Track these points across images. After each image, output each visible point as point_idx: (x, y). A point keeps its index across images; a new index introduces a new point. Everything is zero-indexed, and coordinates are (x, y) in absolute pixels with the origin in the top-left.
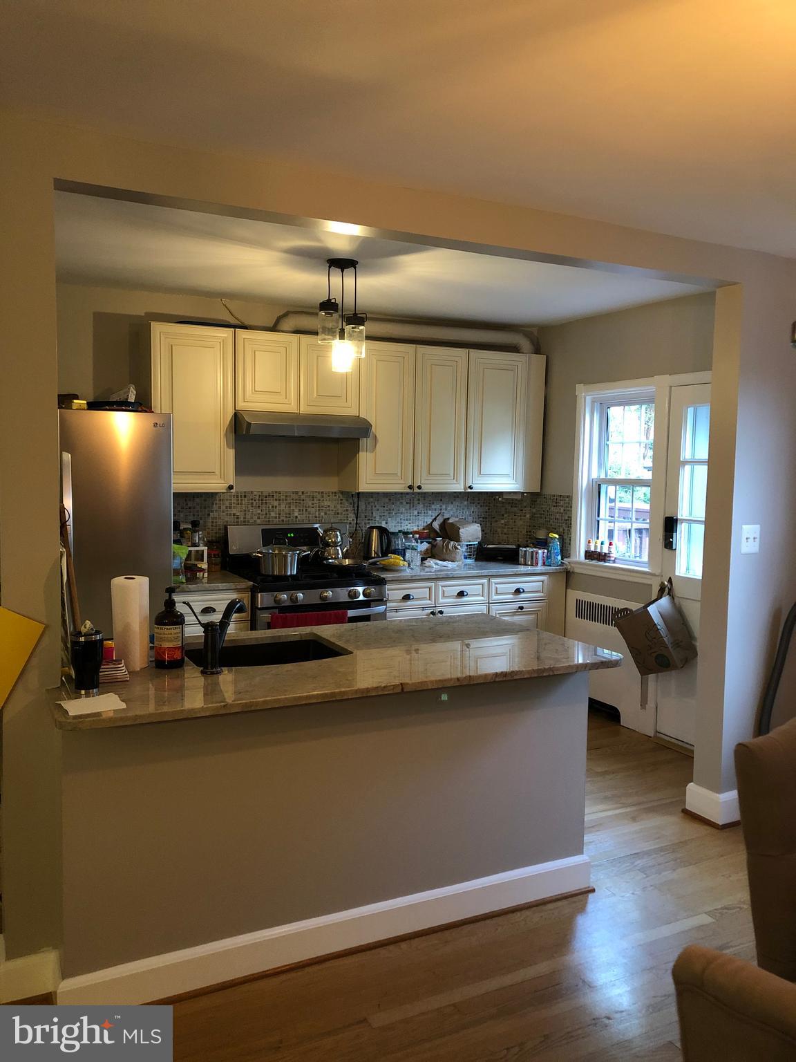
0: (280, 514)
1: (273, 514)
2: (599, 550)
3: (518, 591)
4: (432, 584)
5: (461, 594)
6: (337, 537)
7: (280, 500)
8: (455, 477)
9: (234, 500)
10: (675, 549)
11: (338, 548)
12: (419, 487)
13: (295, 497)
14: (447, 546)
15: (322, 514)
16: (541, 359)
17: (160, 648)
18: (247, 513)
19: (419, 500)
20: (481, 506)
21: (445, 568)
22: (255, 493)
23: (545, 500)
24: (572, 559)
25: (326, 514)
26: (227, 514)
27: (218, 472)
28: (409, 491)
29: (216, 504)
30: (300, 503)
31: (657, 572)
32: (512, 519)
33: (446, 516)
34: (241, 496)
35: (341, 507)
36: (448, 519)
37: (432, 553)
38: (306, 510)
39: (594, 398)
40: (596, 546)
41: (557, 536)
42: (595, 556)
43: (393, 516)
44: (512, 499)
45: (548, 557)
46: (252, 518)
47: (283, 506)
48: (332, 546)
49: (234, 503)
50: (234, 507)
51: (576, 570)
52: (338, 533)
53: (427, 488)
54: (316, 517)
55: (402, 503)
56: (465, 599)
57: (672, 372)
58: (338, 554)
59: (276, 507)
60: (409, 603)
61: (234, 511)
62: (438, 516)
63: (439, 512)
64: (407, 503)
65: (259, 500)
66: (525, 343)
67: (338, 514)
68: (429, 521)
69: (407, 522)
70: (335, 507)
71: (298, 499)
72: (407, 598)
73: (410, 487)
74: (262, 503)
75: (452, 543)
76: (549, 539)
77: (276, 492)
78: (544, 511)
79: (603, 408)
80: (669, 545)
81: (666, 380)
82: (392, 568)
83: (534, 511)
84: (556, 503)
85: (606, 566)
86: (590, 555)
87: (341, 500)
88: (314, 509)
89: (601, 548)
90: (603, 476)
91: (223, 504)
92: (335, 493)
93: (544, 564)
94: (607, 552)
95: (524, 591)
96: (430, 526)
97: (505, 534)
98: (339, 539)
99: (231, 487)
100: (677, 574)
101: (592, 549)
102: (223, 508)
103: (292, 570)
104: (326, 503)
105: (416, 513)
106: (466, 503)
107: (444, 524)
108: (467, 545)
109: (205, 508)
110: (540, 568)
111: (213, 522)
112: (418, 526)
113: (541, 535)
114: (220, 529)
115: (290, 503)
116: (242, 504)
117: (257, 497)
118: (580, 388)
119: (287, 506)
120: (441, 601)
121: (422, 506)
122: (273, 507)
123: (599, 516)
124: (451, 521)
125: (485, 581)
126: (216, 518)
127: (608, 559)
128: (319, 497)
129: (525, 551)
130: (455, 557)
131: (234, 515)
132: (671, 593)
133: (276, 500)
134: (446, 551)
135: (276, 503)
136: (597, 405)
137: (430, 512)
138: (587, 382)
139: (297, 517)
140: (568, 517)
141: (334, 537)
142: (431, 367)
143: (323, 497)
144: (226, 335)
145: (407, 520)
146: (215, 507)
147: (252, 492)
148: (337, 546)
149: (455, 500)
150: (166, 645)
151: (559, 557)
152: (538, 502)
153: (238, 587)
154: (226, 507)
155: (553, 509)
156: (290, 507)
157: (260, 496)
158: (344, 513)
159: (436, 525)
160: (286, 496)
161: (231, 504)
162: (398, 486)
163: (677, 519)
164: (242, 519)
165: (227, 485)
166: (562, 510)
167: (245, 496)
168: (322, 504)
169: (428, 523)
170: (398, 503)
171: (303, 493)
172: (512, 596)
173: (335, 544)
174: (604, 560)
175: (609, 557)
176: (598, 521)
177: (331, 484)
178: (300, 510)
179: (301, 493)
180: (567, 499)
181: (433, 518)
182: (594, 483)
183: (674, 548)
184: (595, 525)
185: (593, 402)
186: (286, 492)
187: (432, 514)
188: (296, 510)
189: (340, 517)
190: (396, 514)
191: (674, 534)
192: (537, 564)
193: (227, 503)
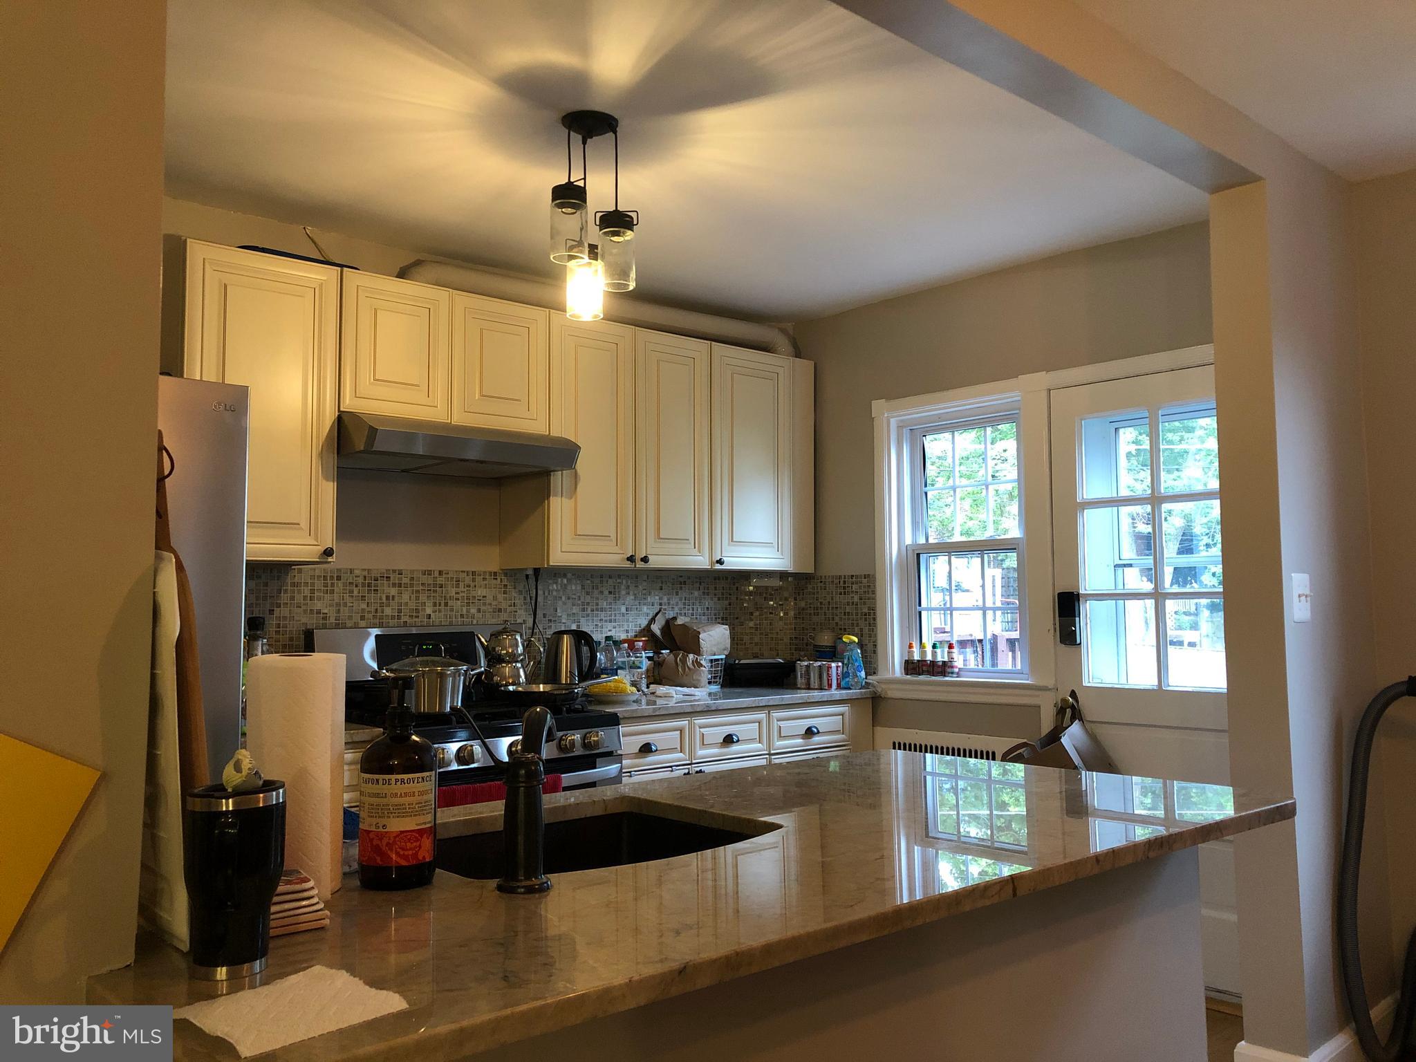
0: (400, 611)
1: (388, 611)
2: (929, 657)
3: (810, 732)
4: (683, 723)
5: (729, 740)
6: (517, 646)
7: (400, 585)
8: (697, 545)
9: (319, 584)
10: (1080, 644)
11: (519, 665)
12: (645, 560)
13: (425, 579)
14: (684, 661)
15: (473, 611)
16: (806, 366)
17: (381, 836)
18: (342, 609)
19: (628, 587)
20: (719, 600)
21: (692, 698)
22: (357, 572)
23: (822, 584)
24: (883, 675)
25: (479, 611)
26: (305, 611)
27: (304, 524)
28: (628, 565)
29: (286, 591)
30: (435, 591)
31: (1050, 683)
32: (766, 619)
33: (670, 614)
34: (332, 578)
35: (505, 599)
36: (675, 618)
37: (658, 675)
38: (446, 604)
39: (902, 421)
40: (923, 653)
41: (856, 639)
42: (925, 668)
43: (588, 615)
44: (767, 588)
45: (845, 675)
46: (350, 618)
47: (405, 597)
48: (509, 662)
49: (319, 590)
50: (319, 599)
51: (890, 694)
52: (518, 637)
53: (656, 562)
54: (462, 616)
55: (602, 592)
56: (735, 748)
57: (1050, 366)
58: (519, 676)
59: (393, 597)
60: (651, 758)
61: (318, 605)
62: (657, 614)
63: (657, 608)
64: (610, 593)
65: (363, 585)
66: (782, 342)
67: (500, 610)
68: (644, 623)
69: (610, 626)
70: (495, 598)
71: (434, 584)
72: (646, 749)
73: (631, 559)
74: (369, 591)
75: (691, 656)
76: (840, 647)
77: (394, 571)
78: (821, 603)
79: (917, 435)
80: (1068, 636)
81: (1041, 380)
82: (615, 699)
83: (803, 604)
84: (844, 588)
85: (947, 681)
86: (912, 667)
87: (505, 586)
88: (459, 602)
89: (934, 654)
90: (922, 541)
91: (299, 592)
92: (495, 574)
93: (839, 687)
94: (946, 659)
95: (818, 732)
96: (647, 631)
97: (756, 644)
98: (520, 649)
99: (328, 552)
100: (1086, 683)
101: (917, 657)
102: (299, 598)
103: (454, 699)
104: (480, 592)
105: (623, 609)
106: (696, 593)
107: (668, 626)
108: (711, 661)
109: (265, 598)
110: (835, 693)
111: (278, 626)
112: (627, 631)
113: (825, 639)
114: (291, 639)
115: (418, 592)
116: (332, 592)
117: (360, 580)
118: (878, 406)
119: (413, 597)
120: (701, 753)
121: (632, 597)
122: (388, 598)
123: (920, 605)
124: (680, 621)
125: (762, 716)
126: (285, 618)
127: (949, 670)
128: (468, 580)
129: (808, 667)
130: (699, 680)
131: (319, 612)
132: (1077, 715)
133: (394, 585)
134: (684, 670)
135: (393, 591)
136: (906, 431)
137: (645, 609)
138: (892, 395)
139: (429, 616)
140: (869, 609)
141: (511, 646)
142: (658, 364)
143: (474, 580)
144: (325, 278)
145: (610, 621)
146: (284, 597)
147: (351, 571)
148: (517, 662)
149: (681, 588)
150: (397, 825)
151: (863, 674)
152: (809, 590)
153: (356, 739)
154: (305, 598)
155: (837, 598)
156: (417, 598)
157: (365, 577)
158: (509, 609)
159: (656, 628)
160: (412, 579)
161: (312, 591)
162: (610, 557)
163: (1078, 594)
164: (332, 620)
165: (321, 549)
166: (856, 599)
167: (339, 578)
168: (473, 593)
169: (643, 626)
170: (596, 592)
171: (440, 573)
172: (800, 741)
173: (513, 658)
174: (944, 674)
175: (952, 667)
176: (920, 613)
177: (489, 558)
178: (435, 605)
179: (437, 574)
180: (865, 581)
181: (650, 618)
182: (910, 552)
183: (1078, 642)
184: (914, 618)
185: (900, 428)
186: (412, 571)
187: (647, 611)
188: (429, 604)
189: (504, 616)
190: (592, 610)
191: (1077, 619)
192: (830, 686)
193: (306, 591)
